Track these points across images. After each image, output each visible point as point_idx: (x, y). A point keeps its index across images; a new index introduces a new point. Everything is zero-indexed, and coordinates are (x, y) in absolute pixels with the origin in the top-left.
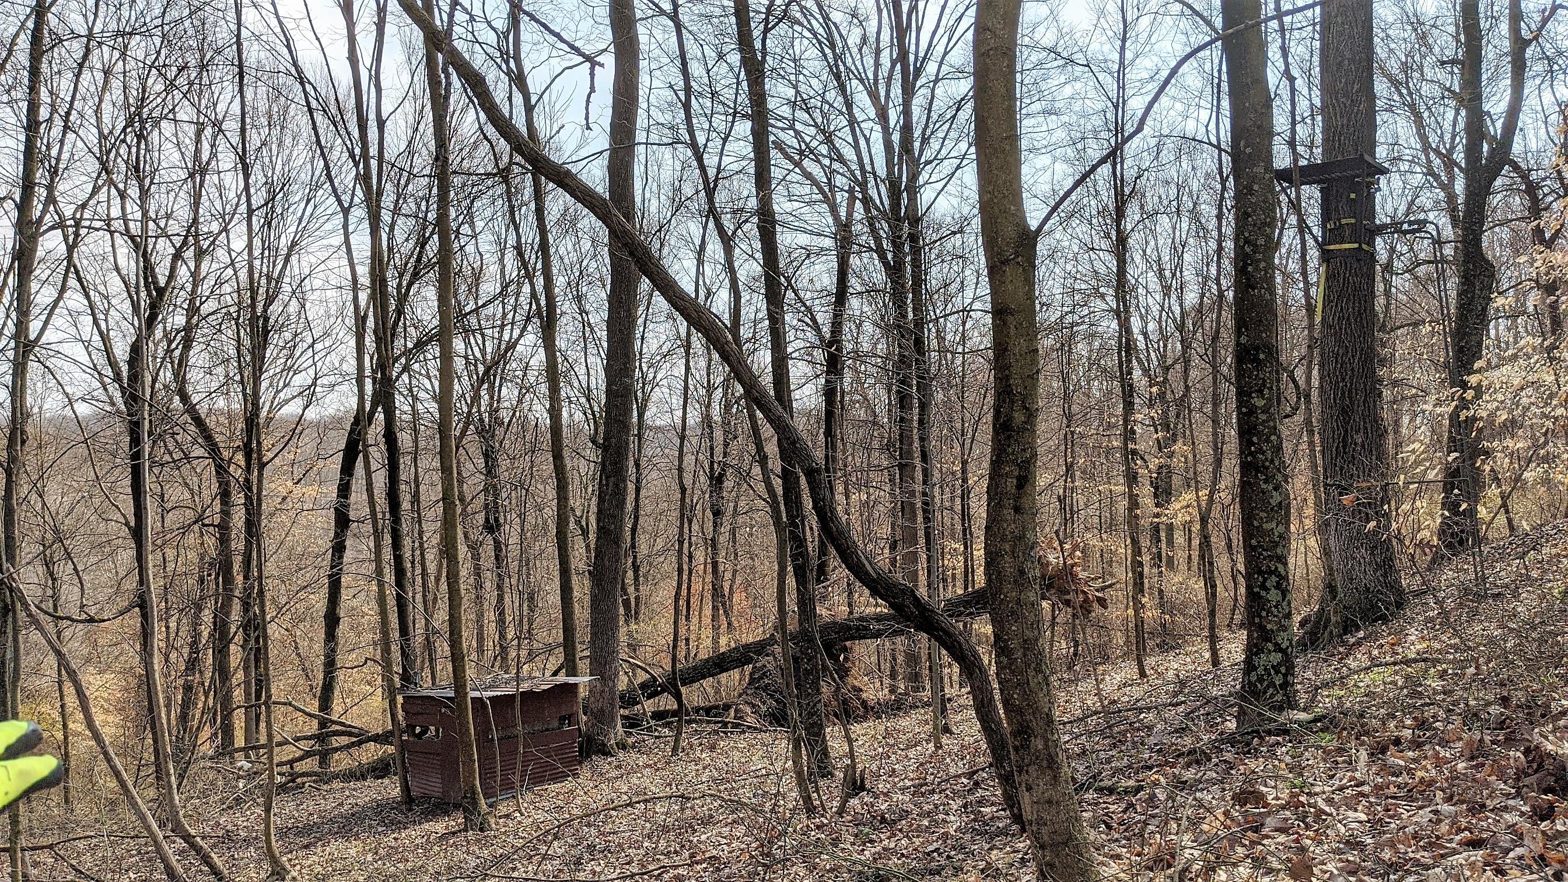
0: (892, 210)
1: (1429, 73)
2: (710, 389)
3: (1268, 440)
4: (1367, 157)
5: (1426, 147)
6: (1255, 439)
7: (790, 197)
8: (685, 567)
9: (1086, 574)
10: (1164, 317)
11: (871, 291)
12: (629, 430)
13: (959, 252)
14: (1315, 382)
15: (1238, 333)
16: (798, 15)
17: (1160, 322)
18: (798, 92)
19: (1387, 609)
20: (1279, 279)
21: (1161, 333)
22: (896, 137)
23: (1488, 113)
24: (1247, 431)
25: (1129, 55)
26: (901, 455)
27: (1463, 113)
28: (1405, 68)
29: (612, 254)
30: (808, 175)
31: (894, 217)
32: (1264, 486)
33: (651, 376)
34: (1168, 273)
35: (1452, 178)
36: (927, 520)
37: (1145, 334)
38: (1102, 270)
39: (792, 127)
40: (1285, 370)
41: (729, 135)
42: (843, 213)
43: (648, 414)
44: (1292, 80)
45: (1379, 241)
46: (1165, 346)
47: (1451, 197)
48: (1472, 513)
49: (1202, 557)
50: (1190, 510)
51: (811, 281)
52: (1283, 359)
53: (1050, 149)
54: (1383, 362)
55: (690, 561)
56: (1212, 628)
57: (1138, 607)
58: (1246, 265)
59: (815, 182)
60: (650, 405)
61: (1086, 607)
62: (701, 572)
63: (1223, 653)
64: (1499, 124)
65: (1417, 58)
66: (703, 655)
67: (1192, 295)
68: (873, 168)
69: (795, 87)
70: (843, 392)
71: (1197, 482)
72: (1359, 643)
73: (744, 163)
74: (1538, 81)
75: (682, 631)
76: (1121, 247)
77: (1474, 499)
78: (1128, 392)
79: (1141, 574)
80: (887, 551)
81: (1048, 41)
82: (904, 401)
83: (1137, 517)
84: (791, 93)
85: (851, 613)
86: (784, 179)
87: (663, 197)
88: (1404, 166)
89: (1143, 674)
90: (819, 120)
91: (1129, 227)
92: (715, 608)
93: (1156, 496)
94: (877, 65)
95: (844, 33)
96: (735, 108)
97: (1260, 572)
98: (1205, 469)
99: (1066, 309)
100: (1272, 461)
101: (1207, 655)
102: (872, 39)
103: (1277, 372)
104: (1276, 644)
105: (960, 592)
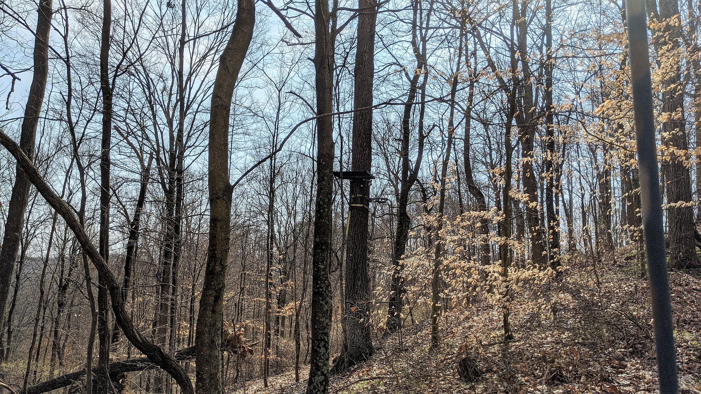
0: (170, 166)
1: (391, 143)
2: (65, 241)
3: (324, 283)
4: (367, 172)
5: (389, 170)
6: (319, 282)
7: (120, 153)
8: (38, 333)
9: (245, 339)
10: (288, 226)
11: (156, 201)
12: (15, 259)
13: (201, 188)
14: (345, 258)
15: (315, 237)
16: (133, 72)
17: (286, 228)
18: (129, 106)
19: (366, 356)
20: (333, 215)
21: (286, 232)
22: (175, 134)
23: (410, 161)
24: (316, 278)
25: (281, 116)
26: (163, 280)
27: (402, 159)
28: (383, 139)
29: (17, 169)
30: (130, 144)
31: (171, 168)
32: (321, 302)
33: (32, 232)
34: (290, 208)
35: (397, 184)
36: (172, 312)
37: (279, 233)
38: (264, 203)
39: (125, 121)
40: (334, 252)
41: (91, 119)
42: (146, 164)
43: (27, 252)
44: (342, 138)
45: (370, 203)
46: (287, 238)
47: (397, 190)
48: (398, 316)
49: (296, 331)
50: (292, 310)
51: (126, 193)
52: (333, 247)
53: (245, 149)
54: (370, 252)
55: (42, 329)
56: (297, 364)
57: (267, 354)
58: (320, 209)
59: (133, 147)
60: (30, 246)
61: (243, 355)
62: (48, 336)
63: (301, 375)
64: (414, 165)
65: (387, 136)
66: (44, 380)
67: (300, 218)
68: (163, 145)
69: (128, 103)
70: (137, 248)
71: (296, 298)
72: (355, 371)
73: (97, 134)
74: (427, 151)
75: (33, 368)
76: (272, 194)
77: (400, 310)
78: (270, 257)
79: (269, 339)
80: (151, 327)
81: (247, 104)
82: (167, 255)
83: (269, 312)
84: (126, 106)
85: (129, 357)
86: (117, 144)
87: (51, 144)
88: (381, 176)
89: (266, 386)
90: (139, 120)
91: (276, 187)
92: (53, 355)
93: (278, 304)
94: (170, 100)
95: (155, 84)
96: (95, 108)
97: (318, 340)
98: (299, 292)
99: (246, 218)
100: (325, 292)
101: (294, 376)
102: (168, 89)
103: (330, 253)
104: (322, 372)
105: (186, 347)
